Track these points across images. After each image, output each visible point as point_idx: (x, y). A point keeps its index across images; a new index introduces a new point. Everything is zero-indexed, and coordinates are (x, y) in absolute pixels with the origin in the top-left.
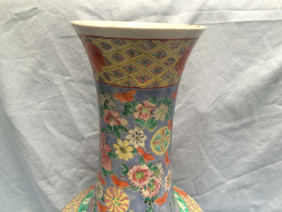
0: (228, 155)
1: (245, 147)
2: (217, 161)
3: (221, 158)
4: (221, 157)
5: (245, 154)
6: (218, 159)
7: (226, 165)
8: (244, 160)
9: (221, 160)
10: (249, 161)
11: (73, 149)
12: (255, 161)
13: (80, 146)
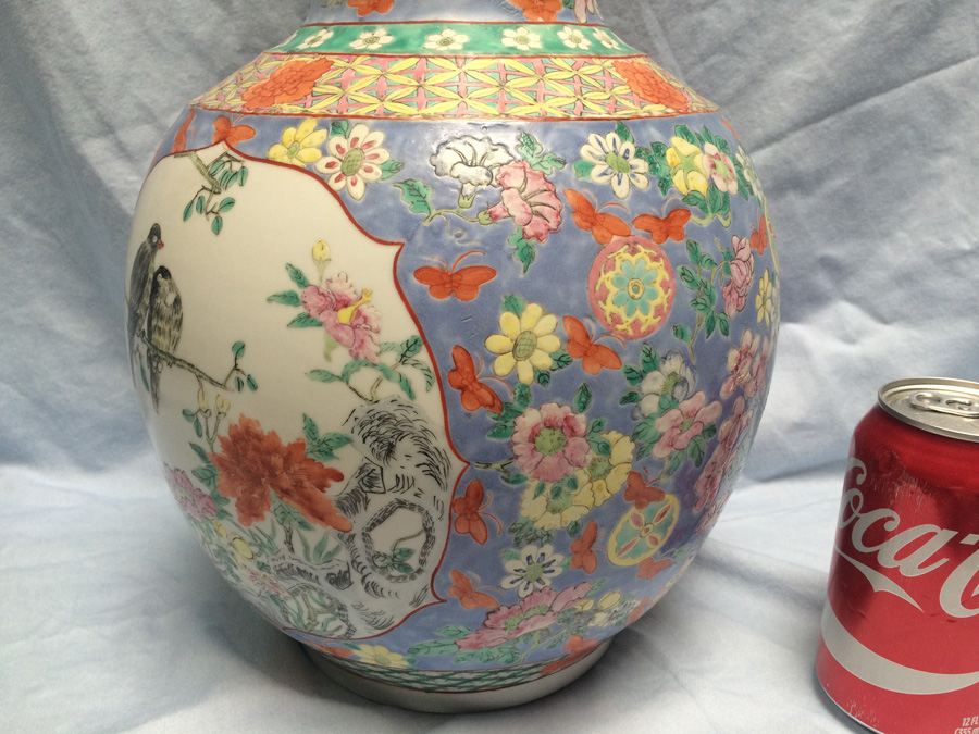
0: (735, 52)
1: (793, 22)
2: (699, 69)
3: (713, 60)
4: (714, 54)
5: (793, 53)
6: (703, 59)
7: (730, 91)
8: (793, 72)
9: (712, 67)
10: (810, 77)
11: (201, 31)
12: (830, 74)
13: (225, 21)
